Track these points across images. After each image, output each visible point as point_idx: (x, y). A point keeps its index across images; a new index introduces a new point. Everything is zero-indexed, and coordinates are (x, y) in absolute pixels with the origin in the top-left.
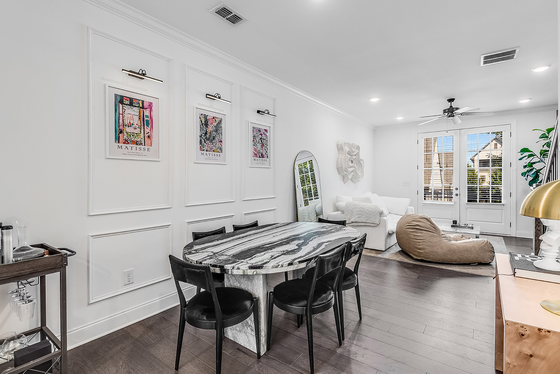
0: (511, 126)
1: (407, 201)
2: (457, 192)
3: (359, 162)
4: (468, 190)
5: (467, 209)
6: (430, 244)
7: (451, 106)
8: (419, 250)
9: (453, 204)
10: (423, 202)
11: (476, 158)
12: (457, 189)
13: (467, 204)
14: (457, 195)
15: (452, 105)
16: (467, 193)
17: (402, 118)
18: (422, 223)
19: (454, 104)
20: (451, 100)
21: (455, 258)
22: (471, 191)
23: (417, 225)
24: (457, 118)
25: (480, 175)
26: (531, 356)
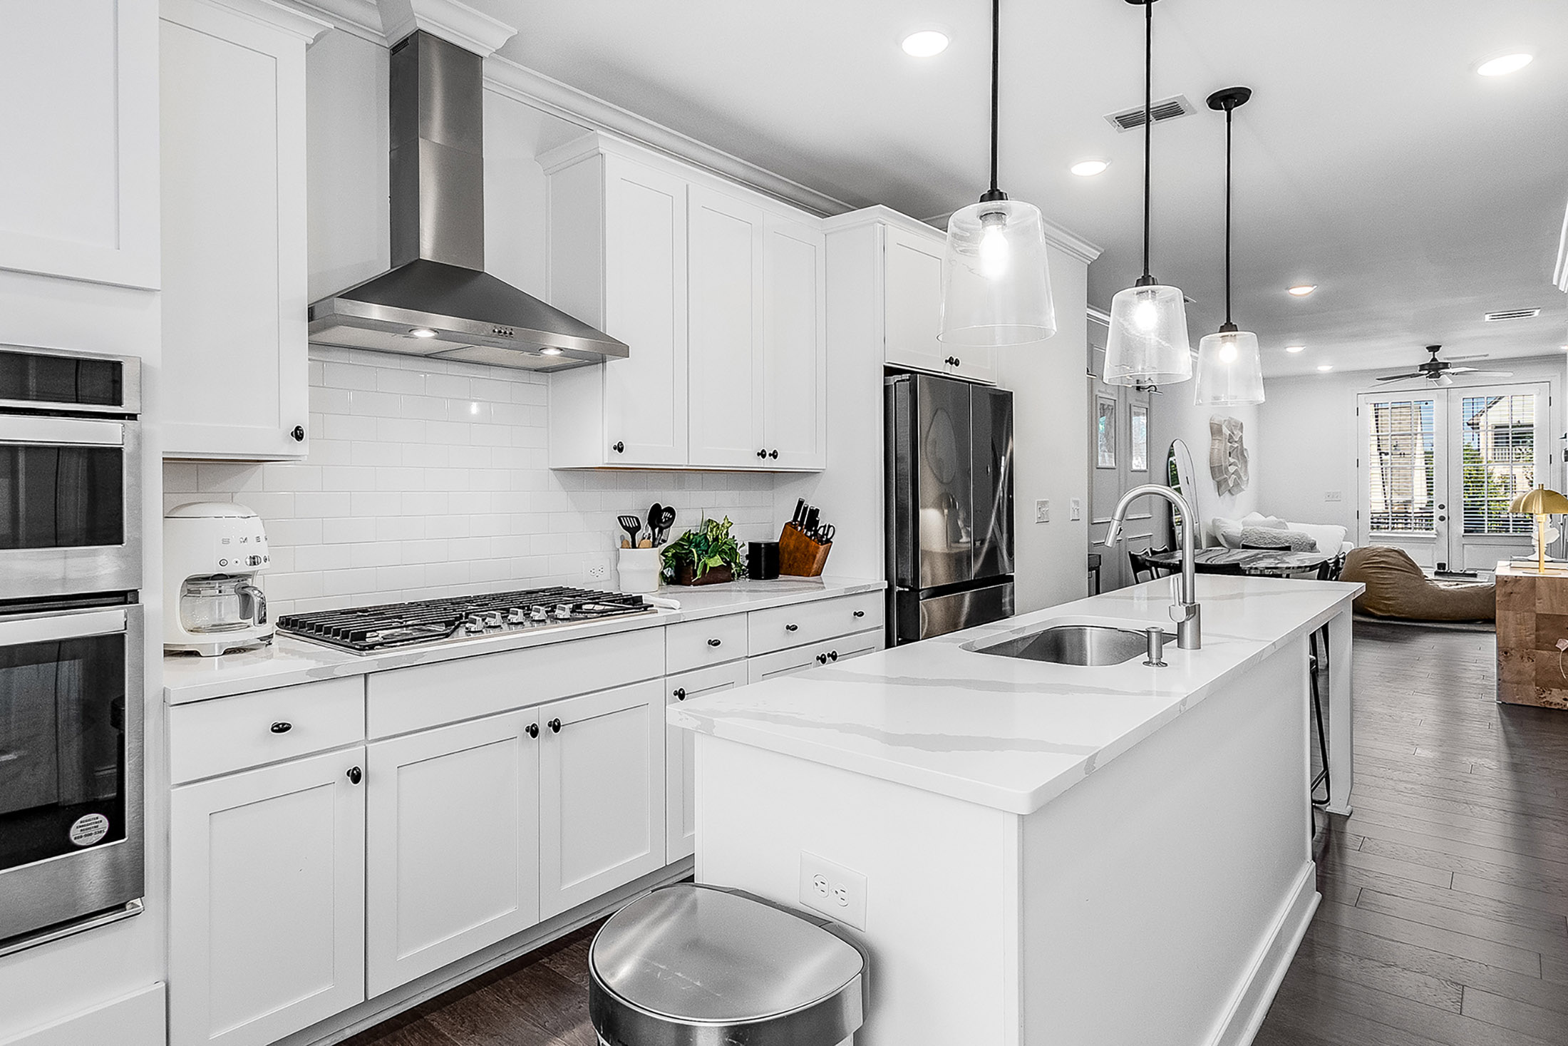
0: (1550, 385)
1: (1340, 530)
2: (1443, 513)
3: (1241, 454)
4: (1465, 509)
5: (1463, 547)
6: (1406, 590)
7: (1434, 359)
8: (1386, 600)
9: (1435, 536)
10: (1371, 534)
11: (1482, 420)
12: (1442, 507)
13: (1463, 536)
14: (1442, 519)
15: (1436, 357)
16: (1463, 515)
17: (1330, 368)
18: (1391, 558)
19: (1441, 357)
20: (1434, 349)
21: (1446, 610)
22: (1472, 511)
23: (1383, 561)
24: (1446, 380)
25: (1499, 471)
26: (1512, 593)
